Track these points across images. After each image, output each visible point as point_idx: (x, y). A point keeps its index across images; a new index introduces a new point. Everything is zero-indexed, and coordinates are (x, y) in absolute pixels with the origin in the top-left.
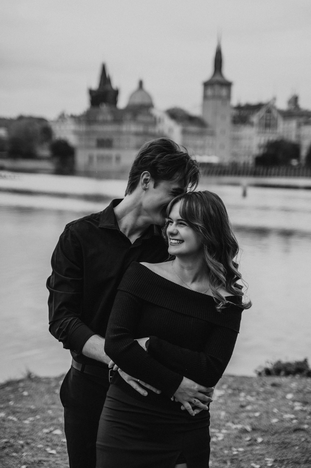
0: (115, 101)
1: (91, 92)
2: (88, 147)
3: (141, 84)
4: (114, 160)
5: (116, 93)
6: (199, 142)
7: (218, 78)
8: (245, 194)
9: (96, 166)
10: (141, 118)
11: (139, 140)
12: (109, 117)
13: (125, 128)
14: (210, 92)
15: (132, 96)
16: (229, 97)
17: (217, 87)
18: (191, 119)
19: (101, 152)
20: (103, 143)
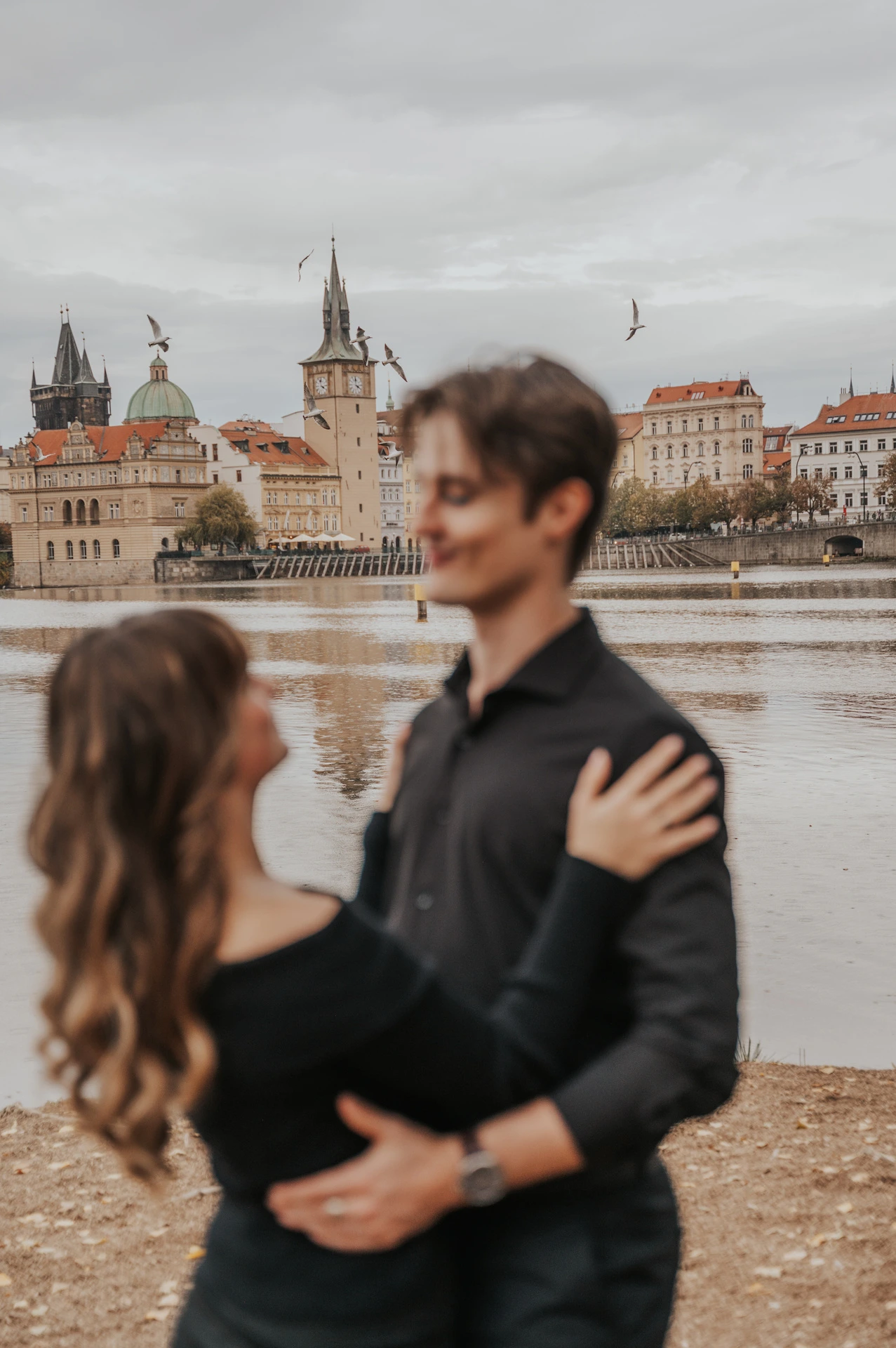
0: (104, 417)
1: (36, 391)
2: (40, 525)
3: (159, 372)
4: (107, 548)
5: (104, 391)
6: (308, 500)
7: (338, 351)
8: (422, 616)
9: (61, 570)
10: (163, 449)
11: (166, 500)
12: (89, 453)
13: (127, 477)
14: (321, 385)
15: (139, 396)
16: (369, 395)
17: (338, 369)
18: (283, 446)
19: (76, 534)
20: (78, 513)
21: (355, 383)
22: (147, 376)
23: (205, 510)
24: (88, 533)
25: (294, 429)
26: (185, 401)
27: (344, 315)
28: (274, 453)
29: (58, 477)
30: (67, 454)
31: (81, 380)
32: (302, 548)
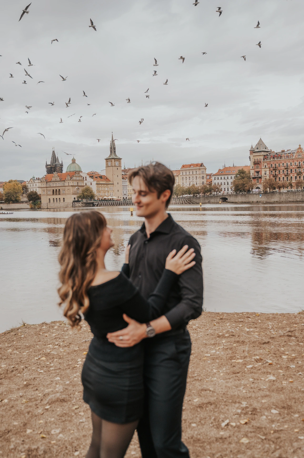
0: (61, 170)
1: (47, 166)
2: (47, 195)
3: (74, 161)
4: (62, 200)
5: (62, 165)
6: (106, 189)
7: (113, 156)
8: (132, 215)
9: (52, 205)
10: (74, 178)
11: (75, 189)
12: (58, 179)
13: (66, 184)
14: (109, 164)
15: (69, 167)
16: (120, 166)
17: (113, 160)
18: (101, 177)
19: (55, 197)
20: (56, 192)
21: (117, 163)
22: (71, 162)
23: (83, 191)
24: (58, 197)
25: (103, 173)
26: (79, 167)
27: (114, 148)
28: (99, 179)
29: (51, 184)
30: (53, 179)
31: (57, 163)
32: (105, 200)
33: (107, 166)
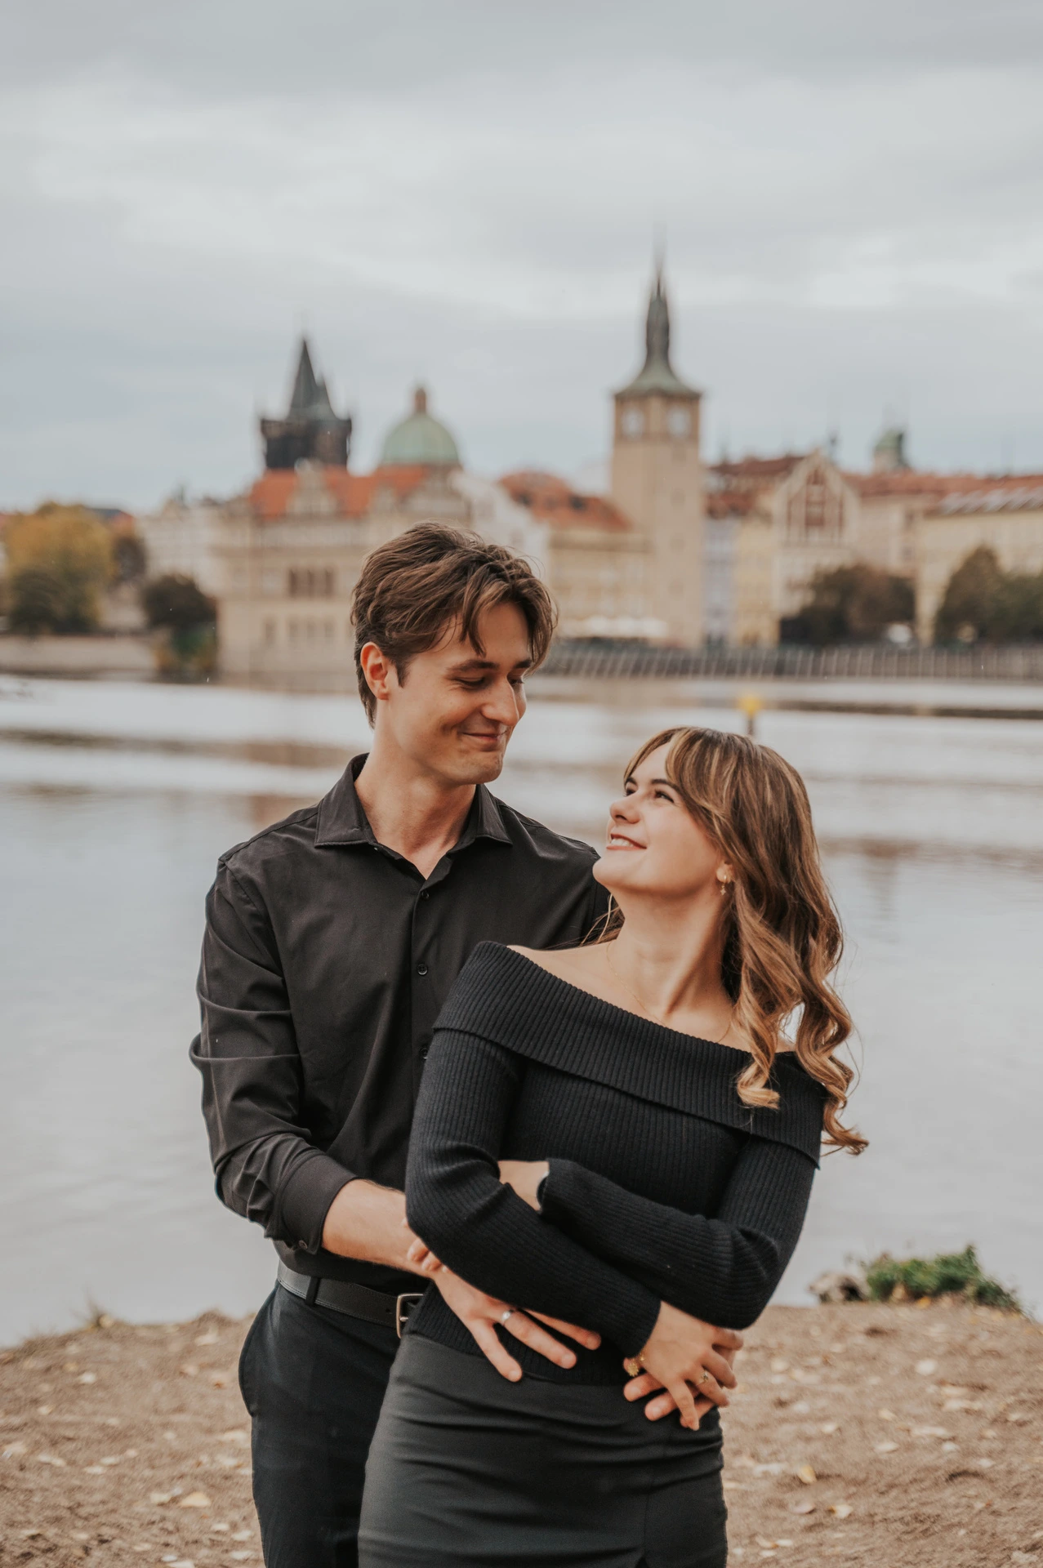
0: (341, 455)
1: (265, 425)
2: (258, 597)
3: (421, 400)
5: (346, 427)
6: (605, 575)
7: (657, 379)
10: (418, 503)
12: (325, 504)
14: (633, 421)
15: (396, 433)
16: (693, 435)
17: (656, 405)
18: (579, 504)
19: (302, 610)
20: (309, 583)
21: (678, 420)
24: (319, 610)
25: (592, 481)
26: (449, 439)
27: (667, 331)
28: (566, 513)
29: (286, 536)
30: (295, 505)
31: (319, 411)
32: (596, 642)
33: (620, 437)
